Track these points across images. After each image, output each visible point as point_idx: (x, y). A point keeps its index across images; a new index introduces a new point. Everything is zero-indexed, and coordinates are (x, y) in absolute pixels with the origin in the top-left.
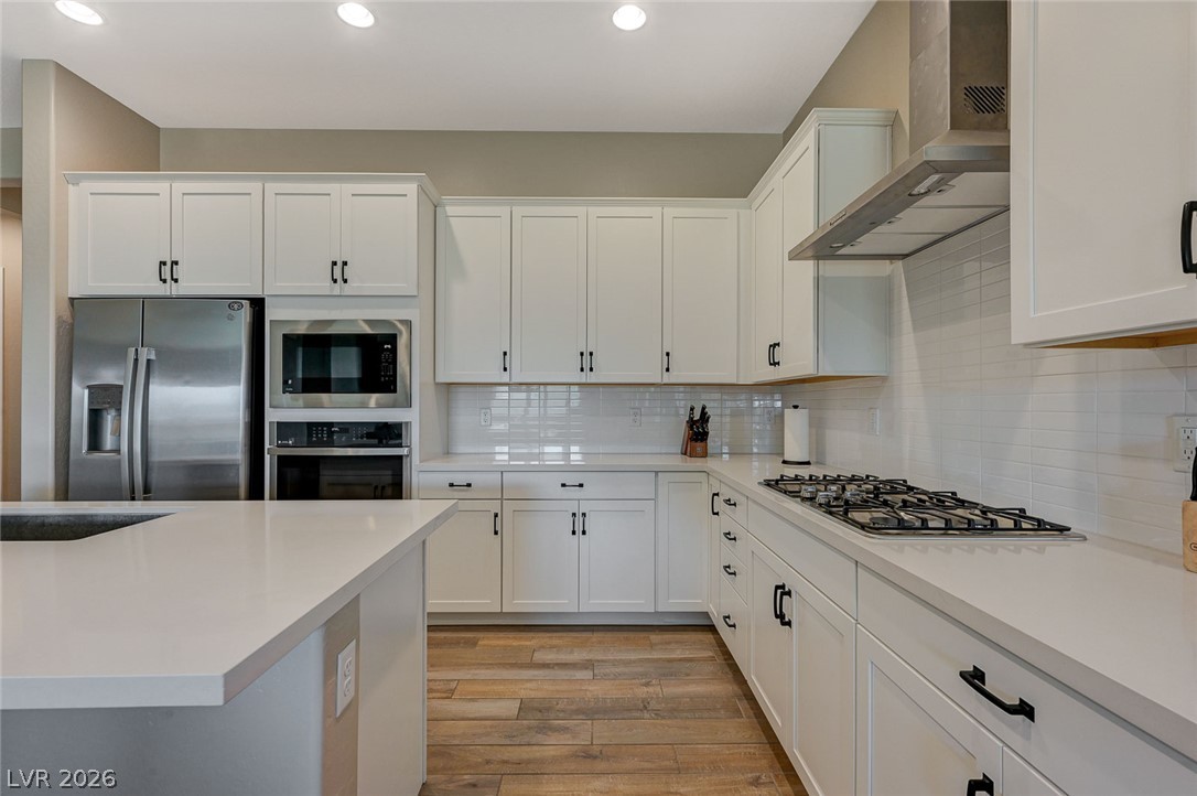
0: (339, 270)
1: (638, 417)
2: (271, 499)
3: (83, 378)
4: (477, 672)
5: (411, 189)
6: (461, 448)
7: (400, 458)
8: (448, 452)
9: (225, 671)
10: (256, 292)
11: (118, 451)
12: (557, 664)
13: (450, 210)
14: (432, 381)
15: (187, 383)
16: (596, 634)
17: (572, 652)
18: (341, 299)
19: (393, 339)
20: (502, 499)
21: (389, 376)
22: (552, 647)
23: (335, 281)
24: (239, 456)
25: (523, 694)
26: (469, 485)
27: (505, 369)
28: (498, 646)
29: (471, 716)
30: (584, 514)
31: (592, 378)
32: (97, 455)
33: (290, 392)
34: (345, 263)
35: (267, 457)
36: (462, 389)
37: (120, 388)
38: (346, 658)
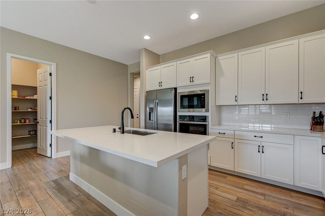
0: (192, 79)
1: (288, 116)
2: (178, 132)
3: (148, 106)
4: (226, 185)
5: (208, 55)
6: (223, 123)
7: (206, 125)
8: (220, 124)
9: (158, 161)
10: (175, 87)
11: (153, 120)
12: (251, 191)
13: (219, 58)
14: (214, 105)
15: (163, 107)
16: (267, 186)
17: (257, 189)
18: (192, 86)
19: (204, 94)
20: (234, 138)
21: (203, 104)
22: (250, 185)
23: (191, 82)
24: (172, 123)
25: (239, 195)
26: (224, 134)
27: (236, 101)
28: (233, 180)
29: (222, 196)
30: (263, 146)
31: (267, 102)
32: (150, 121)
33: (182, 108)
34: (193, 77)
35: (177, 123)
36: (224, 107)
37: (153, 108)
38: (184, 167)
